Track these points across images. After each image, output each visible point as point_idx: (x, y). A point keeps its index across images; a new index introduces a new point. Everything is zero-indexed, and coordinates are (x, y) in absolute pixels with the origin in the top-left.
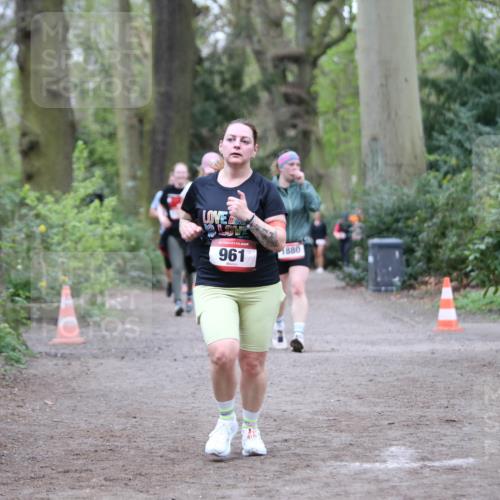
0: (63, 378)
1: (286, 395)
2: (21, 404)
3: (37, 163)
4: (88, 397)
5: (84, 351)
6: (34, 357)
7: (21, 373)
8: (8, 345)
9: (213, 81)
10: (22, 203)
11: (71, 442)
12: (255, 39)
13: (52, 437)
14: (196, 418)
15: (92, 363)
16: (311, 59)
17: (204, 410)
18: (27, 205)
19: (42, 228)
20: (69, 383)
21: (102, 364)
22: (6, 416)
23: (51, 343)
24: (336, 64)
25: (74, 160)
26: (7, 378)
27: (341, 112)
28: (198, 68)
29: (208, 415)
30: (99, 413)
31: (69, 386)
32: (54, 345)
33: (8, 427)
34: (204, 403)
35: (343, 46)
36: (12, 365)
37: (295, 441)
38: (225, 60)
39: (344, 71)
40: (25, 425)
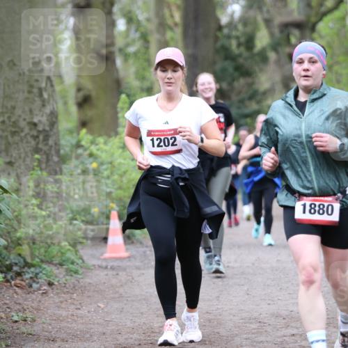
0: (112, 286)
1: (292, 298)
2: (79, 307)
3: (90, 113)
4: (133, 301)
5: (128, 264)
6: (88, 268)
7: (79, 282)
8: (68, 260)
9: (230, 45)
10: (78, 145)
11: (119, 337)
12: (265, 9)
13: (104, 334)
14: (220, 317)
15: (135, 273)
16: (310, 25)
17: (226, 311)
18: (82, 146)
19: (95, 165)
20: (117, 289)
21: (143, 274)
22: (67, 317)
23: (102, 257)
24: (332, 29)
25: (119, 110)
26: (67, 286)
27: (336, 68)
28: (219, 34)
29: (230, 314)
30: (142, 313)
31: (117, 292)
32: (105, 259)
33: (70, 326)
34: (226, 305)
35: (337, 14)
36: (71, 276)
37: (301, 335)
38: (240, 27)
39: (338, 34)
40: (83, 323)
